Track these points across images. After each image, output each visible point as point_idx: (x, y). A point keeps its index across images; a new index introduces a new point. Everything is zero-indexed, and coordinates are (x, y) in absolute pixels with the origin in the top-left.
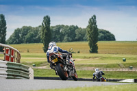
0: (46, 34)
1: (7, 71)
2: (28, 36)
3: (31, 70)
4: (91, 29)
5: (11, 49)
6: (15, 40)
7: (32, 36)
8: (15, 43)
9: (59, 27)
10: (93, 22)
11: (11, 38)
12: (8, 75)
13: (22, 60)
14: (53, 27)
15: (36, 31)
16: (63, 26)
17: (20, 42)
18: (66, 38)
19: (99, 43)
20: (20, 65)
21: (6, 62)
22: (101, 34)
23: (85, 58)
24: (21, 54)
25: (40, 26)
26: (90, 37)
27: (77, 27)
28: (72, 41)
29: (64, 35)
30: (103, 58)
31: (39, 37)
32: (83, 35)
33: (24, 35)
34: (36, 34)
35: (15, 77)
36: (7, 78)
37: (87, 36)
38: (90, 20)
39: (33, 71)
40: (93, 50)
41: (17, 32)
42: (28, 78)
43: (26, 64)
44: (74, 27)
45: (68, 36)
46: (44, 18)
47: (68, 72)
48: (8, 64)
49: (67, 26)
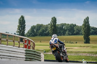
0: (53, 30)
1: (25, 56)
2: (40, 31)
3: (42, 55)
4: (85, 26)
5: (28, 40)
6: (31, 33)
7: (43, 31)
8: (32, 36)
9: (63, 25)
10: (87, 21)
11: (28, 32)
12: (26, 58)
13: (36, 48)
14: (58, 25)
15: (46, 27)
16: (65, 24)
17: (35, 35)
18: (67, 32)
19: (91, 37)
20: (35, 52)
21: (25, 49)
22: (92, 30)
23: (81, 46)
24: (36, 43)
25: (49, 24)
26: (84, 32)
27: (75, 25)
28: (71, 35)
29: (66, 30)
30: (94, 47)
31: (48, 32)
32: (80, 31)
33: (37, 30)
34: (46, 30)
35: (31, 59)
36: (26, 60)
37: (82, 31)
38: (85, 20)
39: (43, 55)
40: (86, 41)
41: (33, 28)
42: (40, 61)
43: (39, 50)
44: (73, 25)
45: (69, 31)
46: (52, 19)
47: (63, 57)
48: (26, 50)
49: (69, 24)
